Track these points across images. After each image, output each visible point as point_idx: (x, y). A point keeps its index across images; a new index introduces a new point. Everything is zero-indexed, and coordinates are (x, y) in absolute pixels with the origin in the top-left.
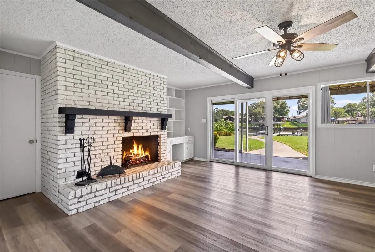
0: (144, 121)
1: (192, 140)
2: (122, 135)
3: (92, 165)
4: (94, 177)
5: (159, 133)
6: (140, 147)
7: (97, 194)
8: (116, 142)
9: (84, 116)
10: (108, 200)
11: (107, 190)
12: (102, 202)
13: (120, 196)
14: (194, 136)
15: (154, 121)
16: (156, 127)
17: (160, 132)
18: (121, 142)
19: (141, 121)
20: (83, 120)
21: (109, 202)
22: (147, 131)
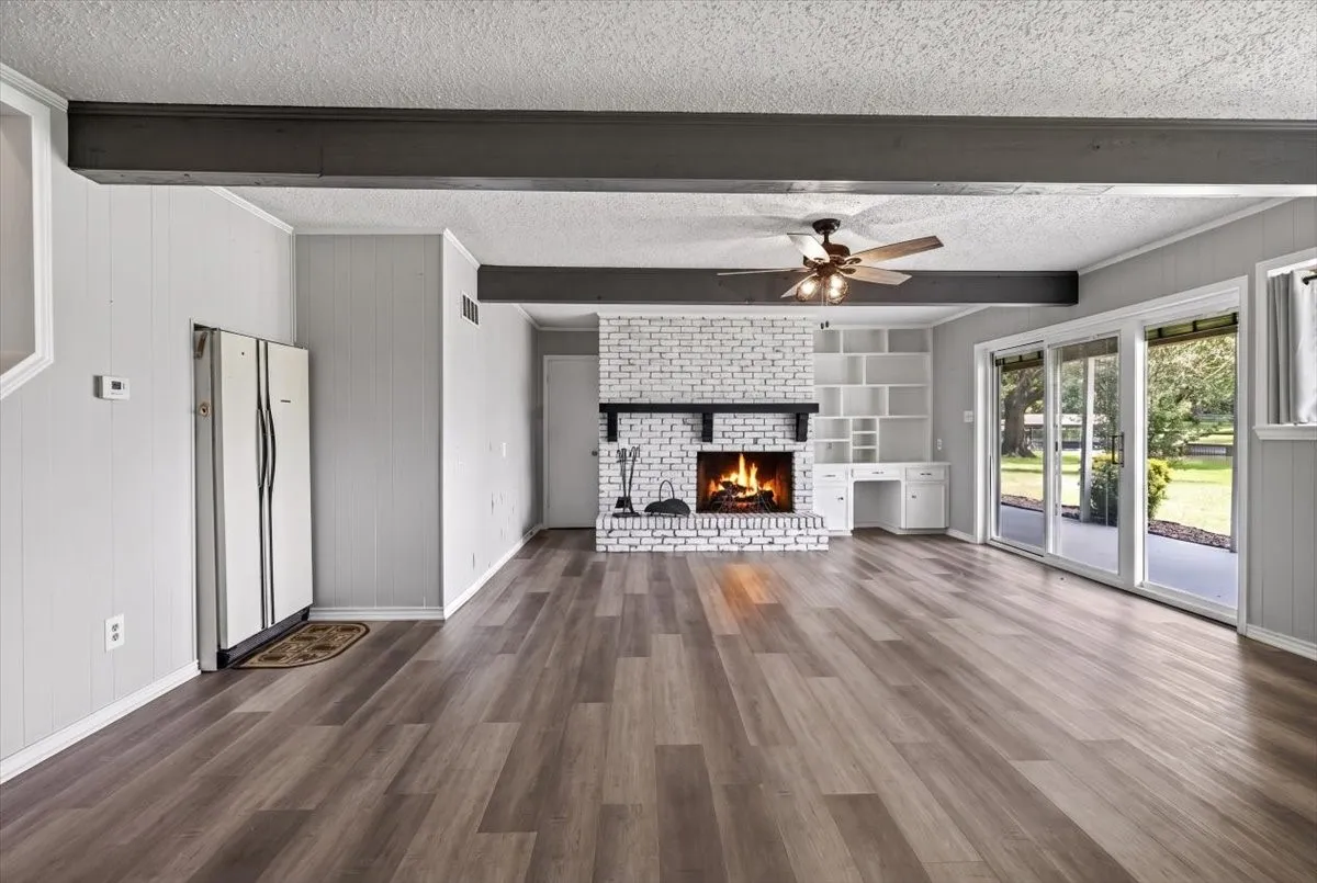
0: (747, 422)
1: (940, 474)
2: (698, 448)
3: (634, 487)
4: (638, 508)
5: (788, 449)
6: (754, 471)
7: (634, 533)
8: (686, 460)
9: (634, 415)
10: (649, 548)
11: (649, 533)
12: (641, 548)
13: (671, 548)
14: (947, 464)
15: (773, 422)
16: (781, 435)
17: (790, 446)
18: (695, 461)
19: (741, 422)
20: (632, 422)
21: (650, 552)
22: (756, 443)
